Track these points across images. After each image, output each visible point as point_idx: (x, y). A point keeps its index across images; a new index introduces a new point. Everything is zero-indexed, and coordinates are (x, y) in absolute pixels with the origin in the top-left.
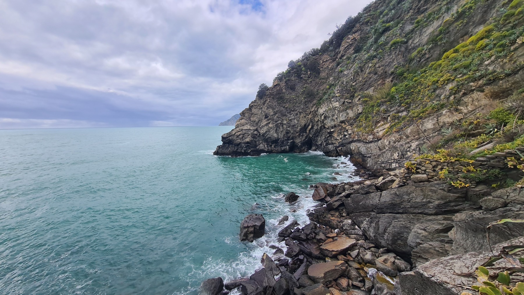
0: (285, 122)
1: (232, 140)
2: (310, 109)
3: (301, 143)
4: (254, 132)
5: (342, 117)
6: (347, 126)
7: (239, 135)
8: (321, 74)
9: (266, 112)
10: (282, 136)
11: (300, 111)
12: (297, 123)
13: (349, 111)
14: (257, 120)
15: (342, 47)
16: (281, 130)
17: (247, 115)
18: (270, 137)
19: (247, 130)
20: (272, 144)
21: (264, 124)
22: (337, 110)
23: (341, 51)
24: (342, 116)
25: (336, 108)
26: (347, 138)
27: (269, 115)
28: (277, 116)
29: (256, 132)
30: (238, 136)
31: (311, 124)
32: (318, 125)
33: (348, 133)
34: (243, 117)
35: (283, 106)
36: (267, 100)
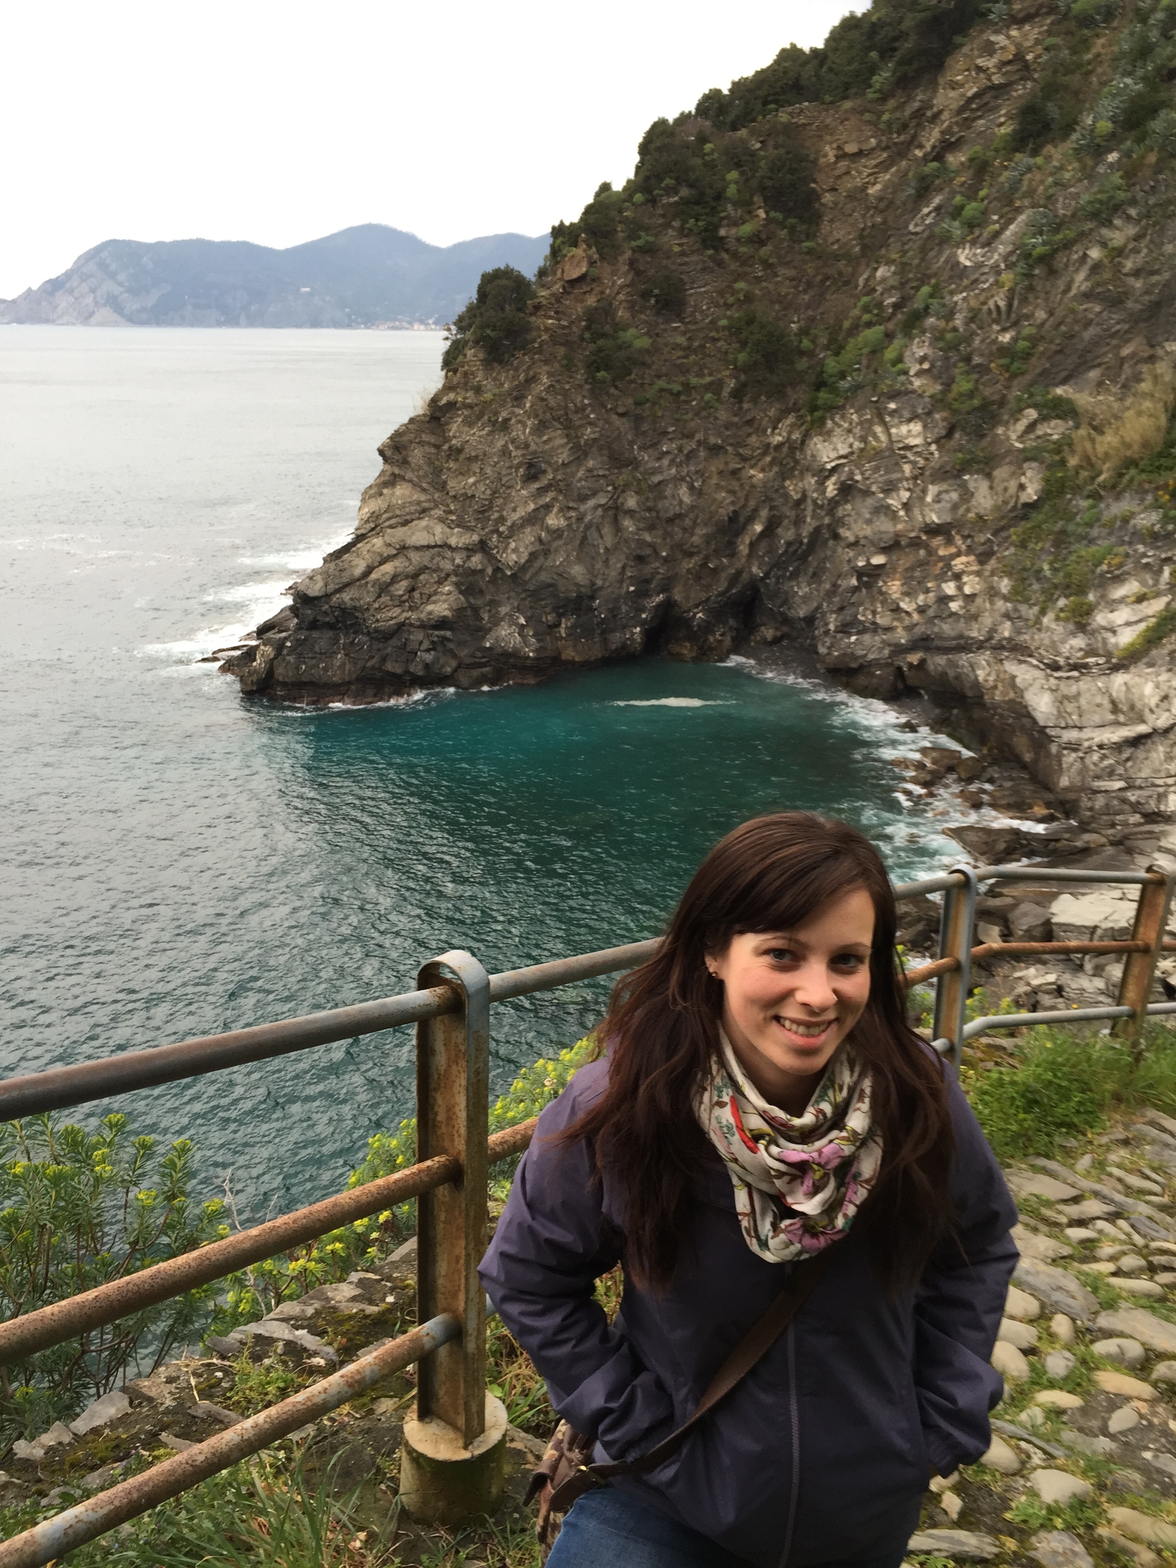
0: (631, 502)
1: (355, 608)
2: (765, 431)
3: (708, 611)
4: (469, 557)
5: (937, 506)
6: (959, 554)
7: (387, 579)
8: (825, 227)
9: (533, 447)
10: (613, 574)
11: (713, 440)
12: (692, 508)
13: (976, 483)
14: (483, 492)
15: (952, 94)
16: (609, 540)
17: (417, 455)
18: (551, 585)
19: (429, 547)
20: (560, 616)
21: (521, 512)
22: (914, 463)
23: (940, 112)
24: (937, 500)
25: (909, 454)
26: (953, 614)
27: (549, 464)
28: (590, 471)
29: (476, 561)
30: (384, 588)
31: (764, 513)
32: (798, 522)
33: (960, 588)
34: (397, 471)
35: (621, 410)
36: (531, 380)
